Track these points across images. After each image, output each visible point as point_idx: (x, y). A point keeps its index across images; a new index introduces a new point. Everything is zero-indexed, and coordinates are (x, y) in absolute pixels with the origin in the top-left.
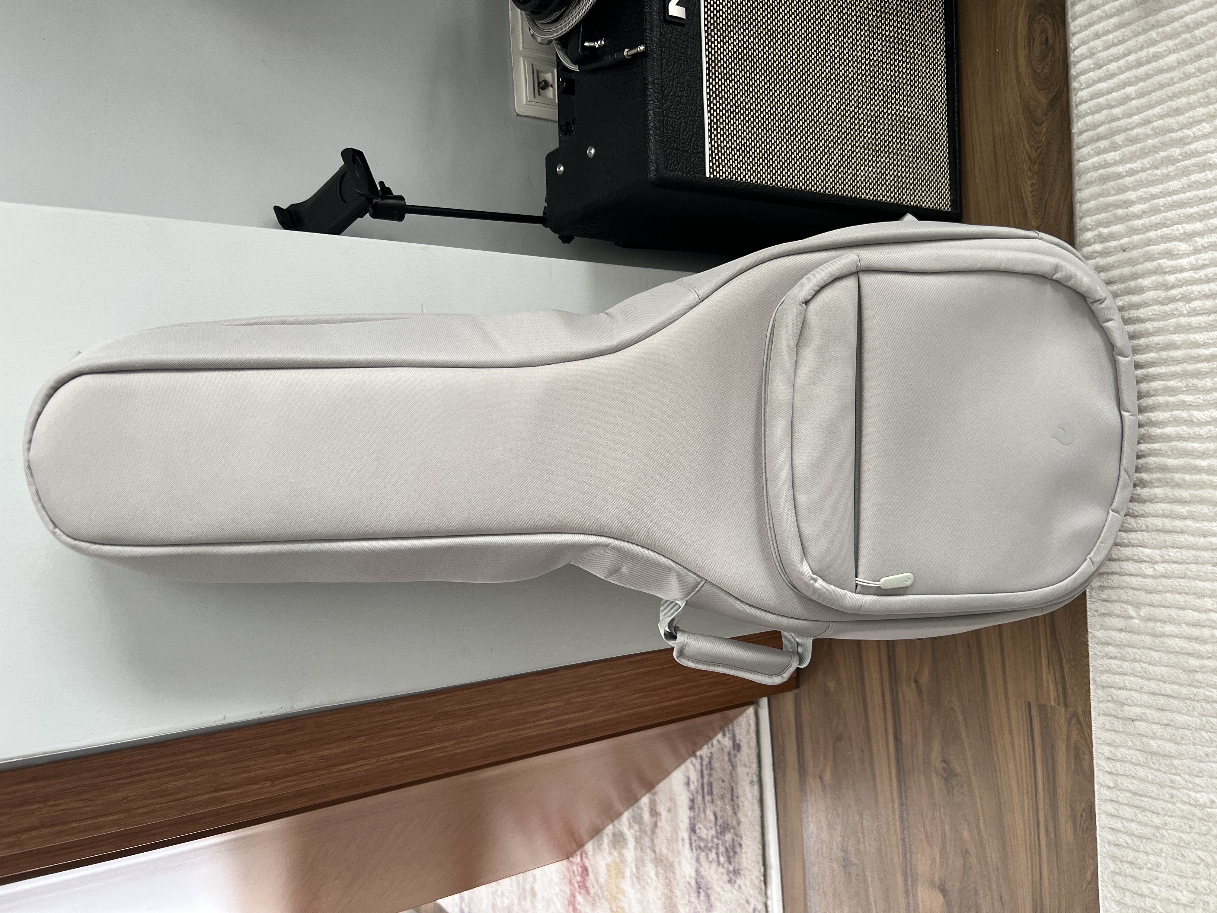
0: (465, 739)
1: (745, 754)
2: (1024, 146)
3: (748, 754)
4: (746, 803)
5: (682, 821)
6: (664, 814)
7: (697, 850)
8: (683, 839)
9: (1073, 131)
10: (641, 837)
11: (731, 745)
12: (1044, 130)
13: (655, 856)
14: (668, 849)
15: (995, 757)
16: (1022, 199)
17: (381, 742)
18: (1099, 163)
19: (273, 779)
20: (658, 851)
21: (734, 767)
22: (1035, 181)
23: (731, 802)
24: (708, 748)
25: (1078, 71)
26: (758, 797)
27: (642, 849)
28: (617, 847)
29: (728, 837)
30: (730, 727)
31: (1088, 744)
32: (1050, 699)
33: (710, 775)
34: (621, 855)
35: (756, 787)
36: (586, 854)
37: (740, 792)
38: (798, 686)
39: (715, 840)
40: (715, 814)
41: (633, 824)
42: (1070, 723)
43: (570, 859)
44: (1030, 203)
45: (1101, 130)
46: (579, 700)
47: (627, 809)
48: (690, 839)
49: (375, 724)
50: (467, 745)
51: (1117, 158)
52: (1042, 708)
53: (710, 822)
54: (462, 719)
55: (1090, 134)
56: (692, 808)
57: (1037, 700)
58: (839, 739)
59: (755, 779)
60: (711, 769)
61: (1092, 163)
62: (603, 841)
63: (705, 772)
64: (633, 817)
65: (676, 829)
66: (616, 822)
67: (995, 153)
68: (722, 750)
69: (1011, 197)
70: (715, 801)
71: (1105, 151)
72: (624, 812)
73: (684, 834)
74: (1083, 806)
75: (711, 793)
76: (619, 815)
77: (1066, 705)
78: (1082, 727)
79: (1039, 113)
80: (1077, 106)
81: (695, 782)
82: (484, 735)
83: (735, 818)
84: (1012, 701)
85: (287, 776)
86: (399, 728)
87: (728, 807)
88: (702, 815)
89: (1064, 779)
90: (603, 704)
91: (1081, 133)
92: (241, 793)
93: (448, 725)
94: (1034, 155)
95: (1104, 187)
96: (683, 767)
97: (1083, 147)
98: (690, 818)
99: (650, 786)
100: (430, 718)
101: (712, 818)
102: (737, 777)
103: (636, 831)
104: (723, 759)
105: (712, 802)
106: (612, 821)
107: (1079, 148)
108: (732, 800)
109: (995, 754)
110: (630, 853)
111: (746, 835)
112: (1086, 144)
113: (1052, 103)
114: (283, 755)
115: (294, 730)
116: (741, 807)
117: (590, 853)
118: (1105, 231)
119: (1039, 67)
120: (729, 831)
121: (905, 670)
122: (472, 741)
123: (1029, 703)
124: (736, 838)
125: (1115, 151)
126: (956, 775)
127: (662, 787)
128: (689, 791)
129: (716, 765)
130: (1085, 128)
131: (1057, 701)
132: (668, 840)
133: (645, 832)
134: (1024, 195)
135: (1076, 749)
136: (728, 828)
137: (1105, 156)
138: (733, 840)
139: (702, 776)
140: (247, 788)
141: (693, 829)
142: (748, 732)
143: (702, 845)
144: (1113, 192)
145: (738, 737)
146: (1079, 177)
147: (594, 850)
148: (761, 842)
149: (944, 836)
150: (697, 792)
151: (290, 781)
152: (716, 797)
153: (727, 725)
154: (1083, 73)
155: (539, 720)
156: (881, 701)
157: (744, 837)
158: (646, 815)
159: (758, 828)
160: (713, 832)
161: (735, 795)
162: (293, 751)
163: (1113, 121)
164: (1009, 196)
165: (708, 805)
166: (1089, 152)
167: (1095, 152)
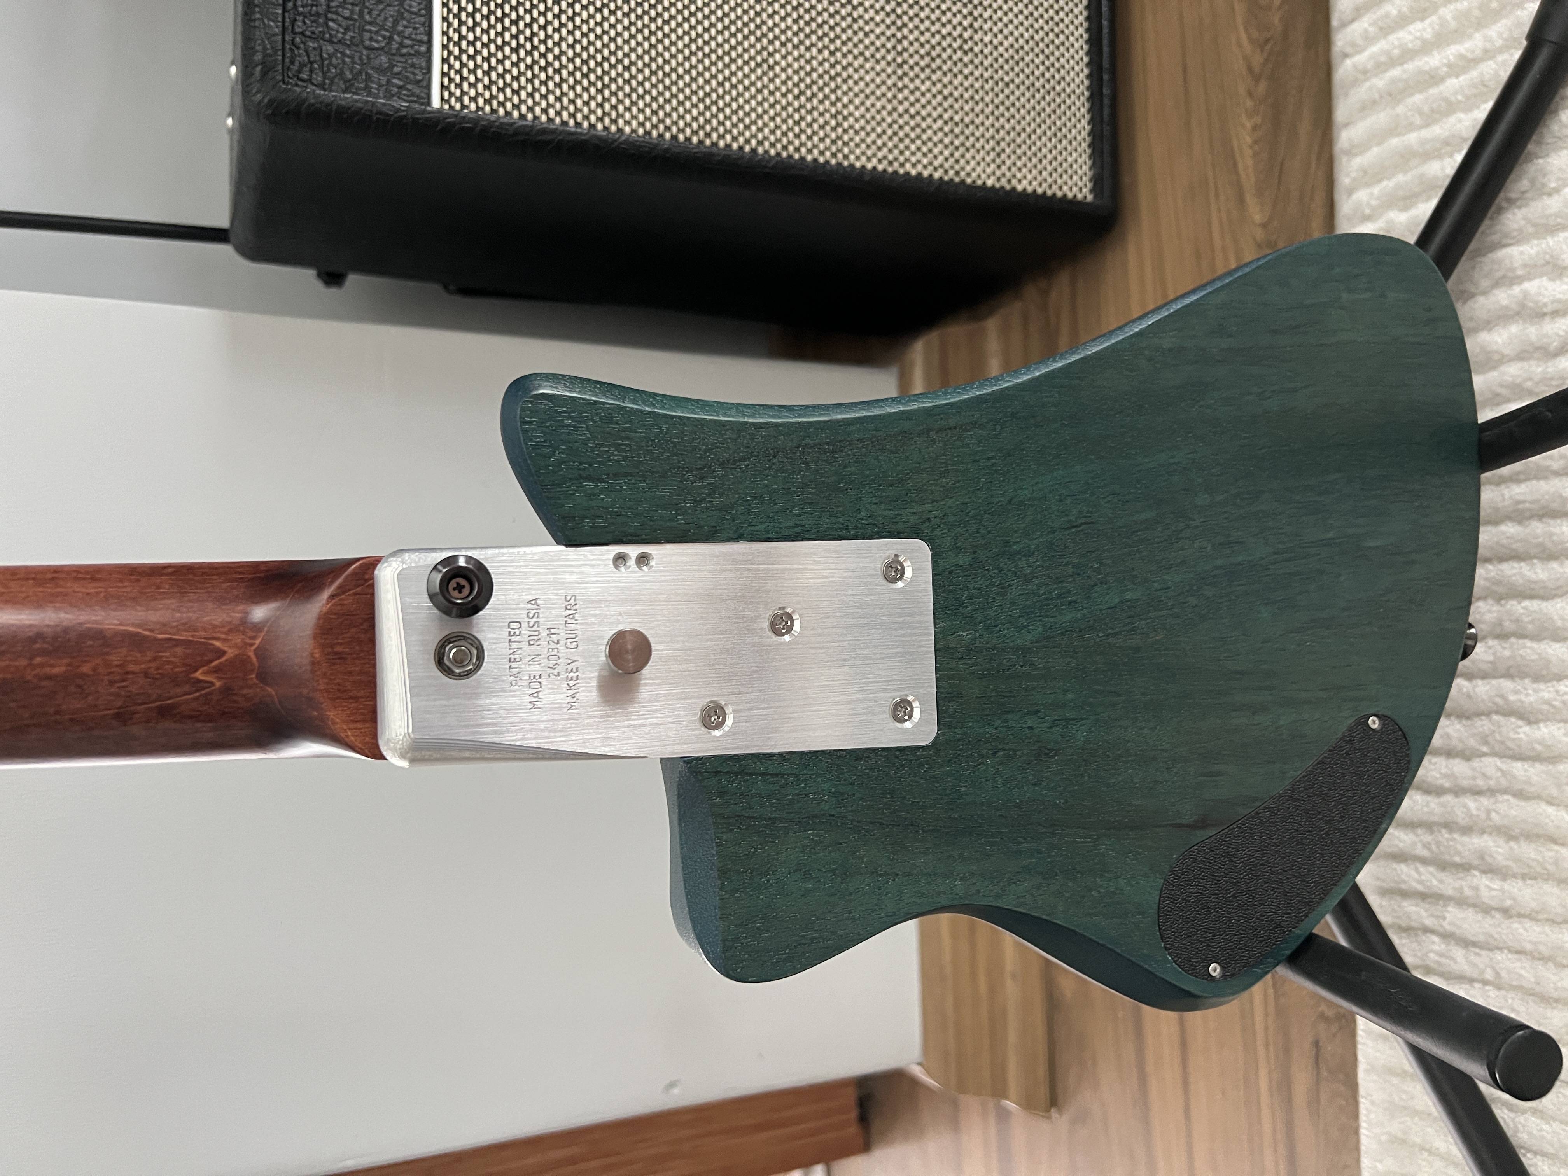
2: (1238, 42)
16: (1235, 163)
18: (1389, 53)
22: (1260, 120)
44: (1250, 171)
61: (1373, 56)
69: (1213, 160)
71: (1401, 21)
94: (1257, 60)
107: (1344, 26)
112: (1356, 14)
134: (1237, 154)
137: (1401, 34)
164: (1209, 157)
166: (1366, 31)
167: (1381, 29)
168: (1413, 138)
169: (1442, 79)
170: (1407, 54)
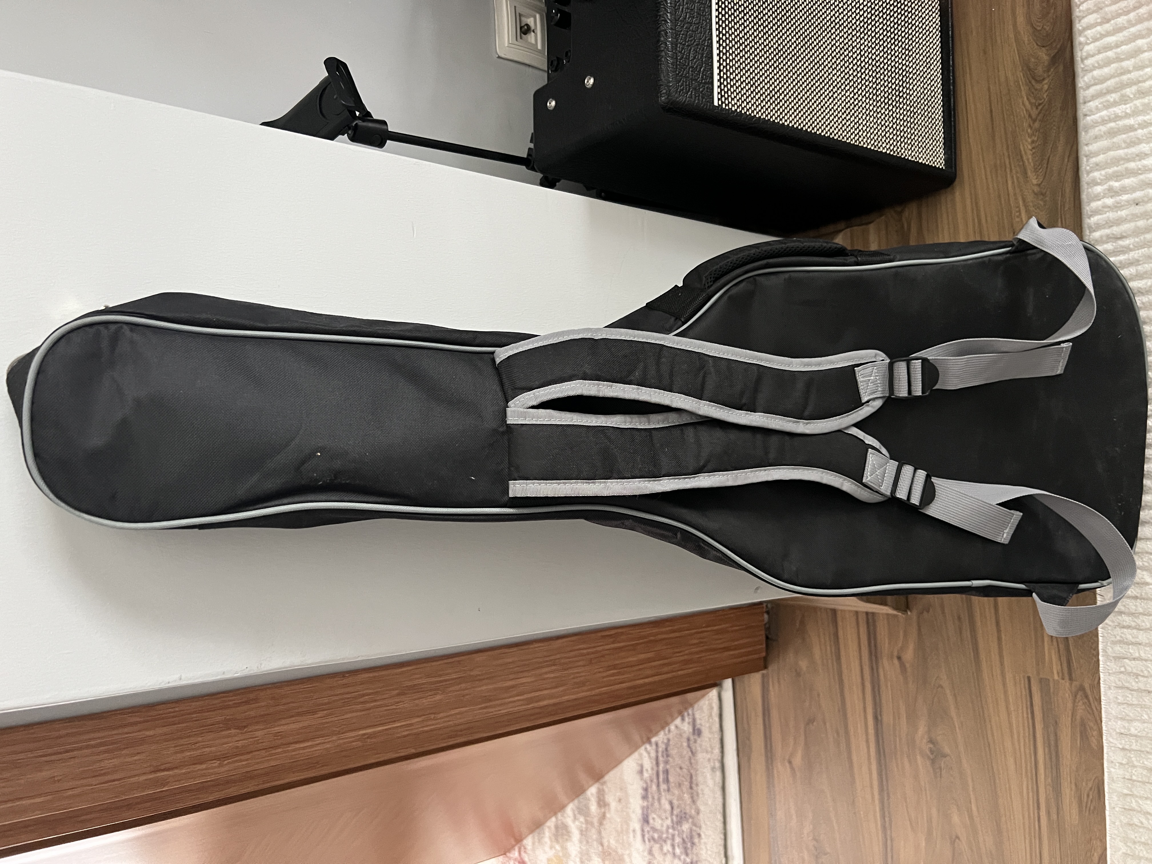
0: (432, 716)
1: (707, 739)
2: (1023, 104)
3: (710, 739)
4: (707, 791)
5: (633, 812)
6: (613, 805)
7: (649, 840)
8: (634, 831)
9: (1080, 85)
10: (587, 829)
11: (691, 730)
12: (1046, 87)
13: (603, 849)
14: (617, 841)
15: (990, 736)
16: (1022, 157)
17: (343, 717)
18: (1109, 116)
19: (222, 757)
20: (606, 844)
21: (693, 753)
22: (1036, 139)
23: (690, 790)
24: (665, 734)
25: (1084, 26)
26: (721, 785)
27: (588, 842)
28: (560, 841)
29: (686, 827)
30: (690, 711)
31: (1096, 721)
32: (1053, 673)
33: (666, 762)
34: (564, 848)
35: (718, 774)
36: (525, 848)
37: (700, 779)
38: (765, 667)
39: (671, 831)
40: (671, 803)
41: (578, 816)
42: (1076, 696)
43: (508, 854)
44: (1030, 161)
45: (1109, 83)
46: (552, 675)
47: (573, 800)
48: (643, 831)
49: (336, 698)
50: (434, 722)
51: (1128, 111)
52: (1044, 683)
53: (665, 811)
54: (430, 693)
55: (1098, 87)
56: (645, 797)
57: (1038, 674)
58: (811, 721)
59: (718, 765)
60: (668, 756)
61: (1101, 117)
62: (544, 833)
63: (661, 759)
64: (578, 808)
65: (627, 820)
66: (559, 815)
67: (991, 111)
68: (681, 735)
69: (1009, 155)
70: (671, 789)
71: (1115, 104)
72: (569, 803)
73: (636, 825)
74: (1090, 785)
75: (667, 781)
76: (562, 808)
77: (1071, 679)
78: (1089, 701)
79: (1040, 70)
80: (1082, 60)
81: (649, 769)
82: (453, 712)
83: (694, 807)
84: (1009, 676)
85: (237, 755)
86: (362, 703)
87: (686, 796)
88: (656, 804)
89: (1069, 757)
90: (575, 680)
91: (1088, 87)
92: (184, 774)
93: (415, 699)
94: (1034, 112)
95: (1115, 140)
96: (636, 755)
97: (1090, 101)
98: (643, 808)
99: (598, 776)
100: (396, 692)
101: (668, 807)
102: (697, 763)
103: (581, 822)
104: (682, 745)
105: (669, 790)
106: (555, 814)
107: (1085, 103)
108: (691, 788)
109: (989, 732)
110: (574, 847)
111: (706, 824)
112: (1094, 97)
113: (1054, 60)
114: (233, 731)
115: (247, 702)
116: (701, 796)
117: (529, 847)
118: (1116, 184)
119: (1039, 24)
120: (688, 822)
121: (887, 645)
122: (440, 718)
123: (1029, 678)
124: (694, 828)
125: (1125, 104)
126: (945, 756)
127: (611, 777)
128: (642, 779)
129: (673, 752)
130: (1093, 82)
131: (1060, 675)
132: (617, 831)
133: (592, 824)
134: (1023, 152)
135: (1083, 724)
136: (685, 817)
137: (1115, 109)
138: (691, 830)
139: (657, 764)
140: (192, 768)
141: (646, 820)
142: (711, 715)
143: (656, 836)
144: (1123, 145)
145: (698, 722)
146: (1086, 132)
147: (533, 843)
148: (723, 831)
149: (930, 820)
150: (652, 781)
151: (241, 761)
152: (673, 785)
153: (686, 709)
154: (1089, 27)
155: (510, 697)
156: (859, 680)
157: (703, 826)
158: (594, 807)
159: (720, 817)
160: (669, 822)
161: (694, 782)
162: (245, 727)
163: (1122, 74)
164: (1006, 154)
165: (663, 794)
166: (1097, 106)
167: (1104, 106)
168: (1121, 152)
169: (1136, 130)
170: (1117, 118)
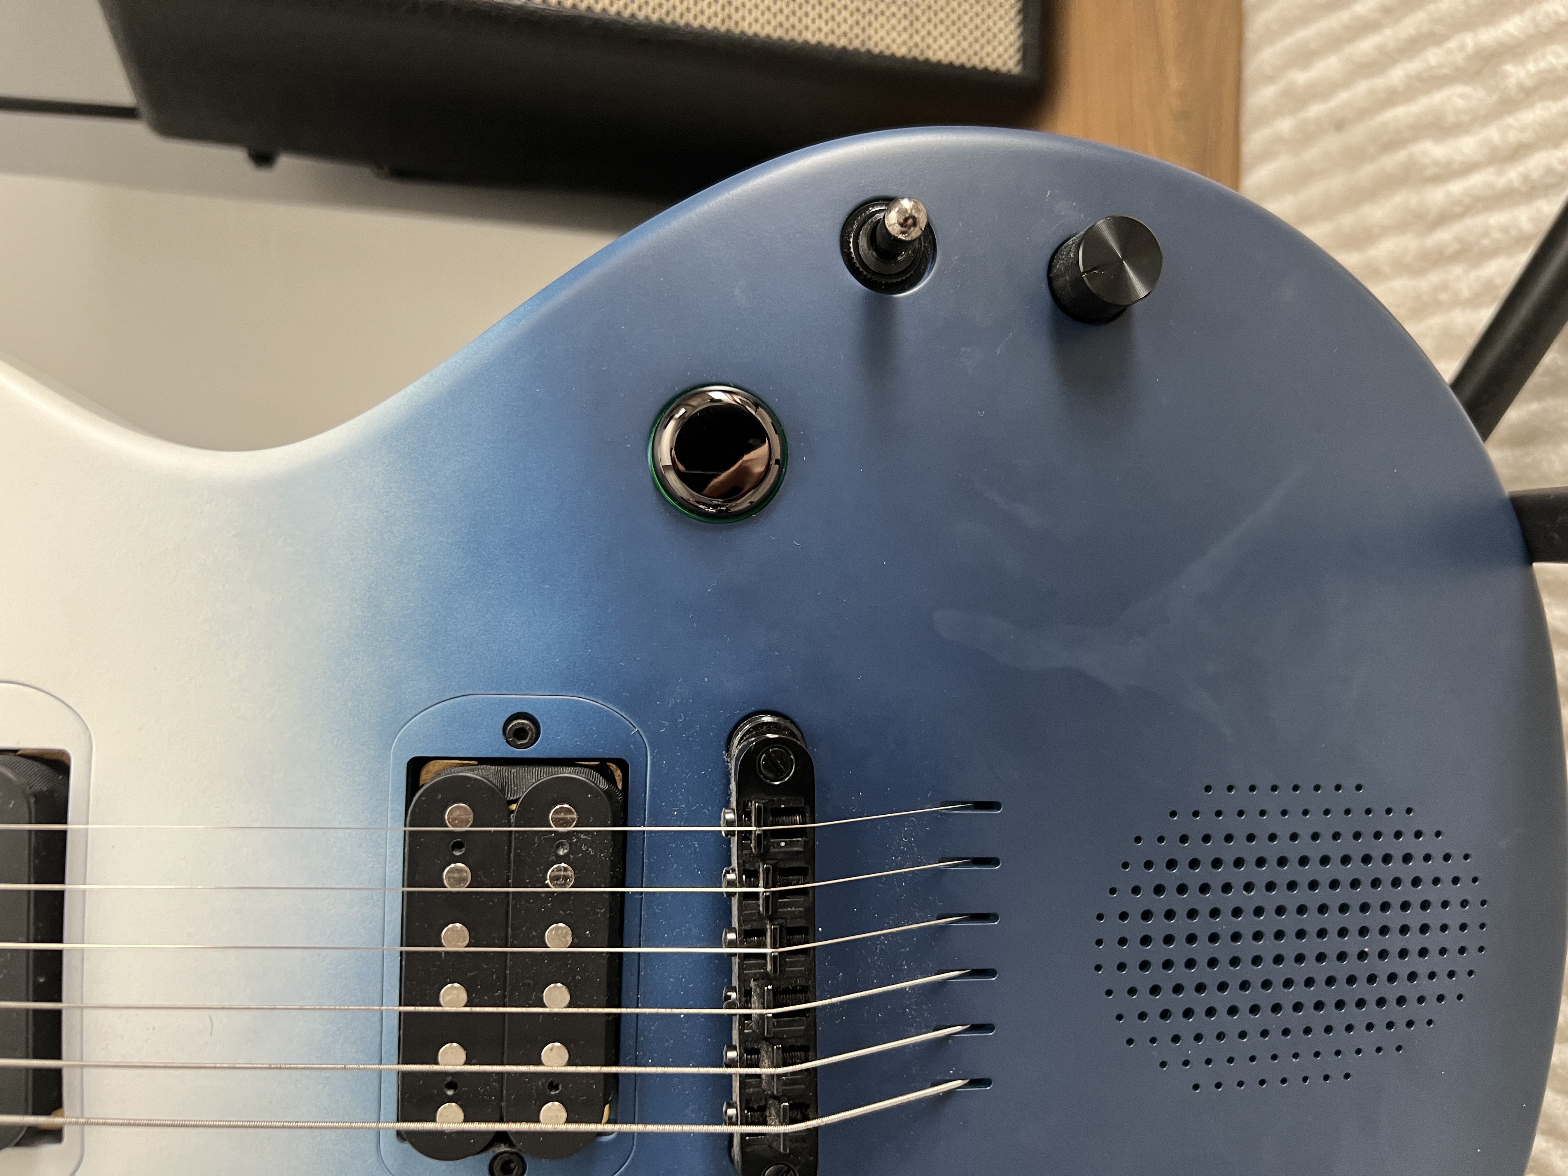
118: (1300, 77)
